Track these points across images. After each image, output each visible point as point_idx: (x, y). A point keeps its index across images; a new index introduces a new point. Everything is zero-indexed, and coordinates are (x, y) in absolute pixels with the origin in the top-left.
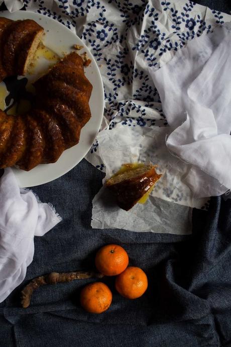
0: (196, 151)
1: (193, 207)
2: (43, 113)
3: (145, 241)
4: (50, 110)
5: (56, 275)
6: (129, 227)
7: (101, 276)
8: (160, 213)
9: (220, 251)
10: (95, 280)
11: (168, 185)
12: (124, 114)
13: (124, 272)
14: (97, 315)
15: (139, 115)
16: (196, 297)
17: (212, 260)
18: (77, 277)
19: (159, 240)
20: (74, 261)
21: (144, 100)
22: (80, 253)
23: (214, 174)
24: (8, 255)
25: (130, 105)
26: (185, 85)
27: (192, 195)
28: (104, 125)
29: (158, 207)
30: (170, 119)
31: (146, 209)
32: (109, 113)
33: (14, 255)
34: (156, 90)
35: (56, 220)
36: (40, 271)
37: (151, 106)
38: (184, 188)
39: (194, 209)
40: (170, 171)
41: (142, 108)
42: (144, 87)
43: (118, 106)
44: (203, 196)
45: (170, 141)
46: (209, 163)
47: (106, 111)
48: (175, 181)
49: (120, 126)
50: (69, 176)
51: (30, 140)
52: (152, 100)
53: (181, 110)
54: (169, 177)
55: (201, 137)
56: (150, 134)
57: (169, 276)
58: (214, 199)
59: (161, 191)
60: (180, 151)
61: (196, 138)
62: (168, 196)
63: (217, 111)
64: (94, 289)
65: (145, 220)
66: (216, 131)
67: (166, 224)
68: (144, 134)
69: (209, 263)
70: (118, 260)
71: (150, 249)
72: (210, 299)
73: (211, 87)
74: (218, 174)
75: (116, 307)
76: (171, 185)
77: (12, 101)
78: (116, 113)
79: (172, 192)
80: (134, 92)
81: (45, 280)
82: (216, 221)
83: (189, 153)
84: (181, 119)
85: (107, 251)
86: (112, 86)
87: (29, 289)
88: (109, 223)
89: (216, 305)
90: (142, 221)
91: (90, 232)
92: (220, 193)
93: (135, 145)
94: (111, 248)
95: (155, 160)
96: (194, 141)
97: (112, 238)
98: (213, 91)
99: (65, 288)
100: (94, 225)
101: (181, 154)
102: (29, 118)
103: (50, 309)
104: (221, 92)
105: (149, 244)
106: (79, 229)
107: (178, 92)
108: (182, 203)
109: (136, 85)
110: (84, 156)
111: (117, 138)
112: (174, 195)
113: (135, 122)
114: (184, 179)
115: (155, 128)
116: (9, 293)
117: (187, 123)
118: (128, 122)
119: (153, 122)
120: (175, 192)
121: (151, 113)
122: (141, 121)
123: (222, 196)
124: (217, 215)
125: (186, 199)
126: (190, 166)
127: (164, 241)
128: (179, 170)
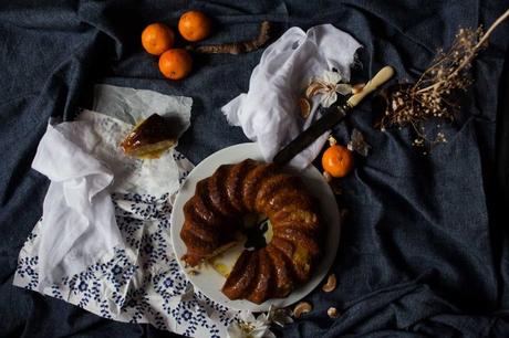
0: (84, 167)
1: (92, 112)
2: (225, 213)
3: (141, 81)
4: (217, 214)
5: (234, 51)
6: (157, 95)
7: (188, 48)
8: (126, 107)
9: (67, 67)
10: (195, 44)
11: (115, 134)
12: (152, 207)
13: (165, 51)
14: (195, 10)
15: (137, 205)
16: (92, 23)
17: (74, 60)
18: (212, 48)
19: (127, 81)
20: (215, 66)
21: (133, 219)
22: (208, 72)
23: (69, 143)
24: (273, 79)
25: (146, 215)
26: (91, 231)
27: (92, 124)
28: (173, 198)
29: (127, 114)
30: (108, 200)
31: (140, 113)
32: (167, 208)
33: (268, 78)
34: (121, 229)
35: (226, 109)
36: (250, 57)
37: (126, 213)
38: (100, 132)
39: (91, 109)
40: (112, 149)
41: (134, 211)
42: (132, 232)
43: (158, 215)
44: (82, 123)
45: (109, 178)
46: (73, 155)
47: (170, 211)
48: (109, 139)
49: (158, 196)
50: (212, 151)
51: (239, 188)
52: (125, 219)
53: (97, 207)
54: (113, 143)
55: (79, 180)
56: (130, 187)
57: (119, 46)
58: (71, 119)
59: (123, 129)
60: (101, 168)
61: (84, 180)
62: (116, 124)
63: (62, 204)
64: (195, 36)
65: (141, 102)
66: (65, 185)
67: (120, 96)
68: (135, 187)
69: (77, 57)
70: (169, 65)
71: (138, 71)
72: (78, 21)
73: (67, 226)
74: (65, 143)
75: (176, 14)
76: (112, 135)
77: (261, 228)
78: (159, 208)
79: (112, 127)
80: (142, 227)
81: (245, 48)
82: (69, 98)
83: (92, 165)
84: (98, 198)
85: (179, 74)
86: (163, 234)
87: (261, 40)
88: (176, 102)
89: (72, 15)
90: (144, 101)
91: (195, 94)
92: (64, 125)
93: (146, 176)
94: (176, 77)
95: (127, 161)
96: (86, 177)
97: (173, 86)
98: (65, 222)
99: (227, 38)
100: (189, 101)
101: (99, 165)
102: (239, 209)
103: (242, 18)
104: (58, 221)
105: (138, 77)
106: (205, 97)
107: (98, 224)
108: (103, 116)
109: (140, 234)
110: (195, 169)
111: (161, 185)
112: (110, 124)
113: (144, 199)
114: (99, 140)
115: (123, 191)
116: (283, 37)
117: (91, 195)
118: (150, 199)
119: (126, 198)
120: (109, 127)
121: (126, 206)
122: (138, 199)
123: (62, 121)
124: (67, 103)
125: (99, 120)
126: (92, 153)
127: (122, 79)
128: (104, 150)
